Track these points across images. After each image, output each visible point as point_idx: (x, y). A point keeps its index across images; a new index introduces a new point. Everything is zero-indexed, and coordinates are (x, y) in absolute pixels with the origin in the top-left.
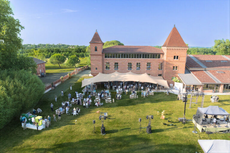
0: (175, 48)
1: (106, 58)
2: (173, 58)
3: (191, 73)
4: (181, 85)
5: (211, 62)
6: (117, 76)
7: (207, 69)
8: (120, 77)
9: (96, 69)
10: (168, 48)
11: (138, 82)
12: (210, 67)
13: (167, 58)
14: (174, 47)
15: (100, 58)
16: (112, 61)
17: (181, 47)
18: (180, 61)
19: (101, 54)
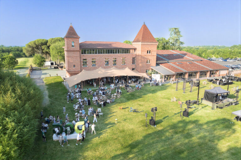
0: (148, 44)
1: (83, 54)
2: (147, 52)
3: (159, 65)
4: (159, 76)
5: (167, 56)
6: (103, 71)
7: (170, 61)
8: (108, 73)
9: (74, 66)
10: (143, 44)
11: (127, 76)
12: (171, 60)
13: (141, 53)
14: (148, 42)
15: (78, 54)
16: (89, 57)
17: (153, 42)
18: (152, 55)
19: (79, 49)
